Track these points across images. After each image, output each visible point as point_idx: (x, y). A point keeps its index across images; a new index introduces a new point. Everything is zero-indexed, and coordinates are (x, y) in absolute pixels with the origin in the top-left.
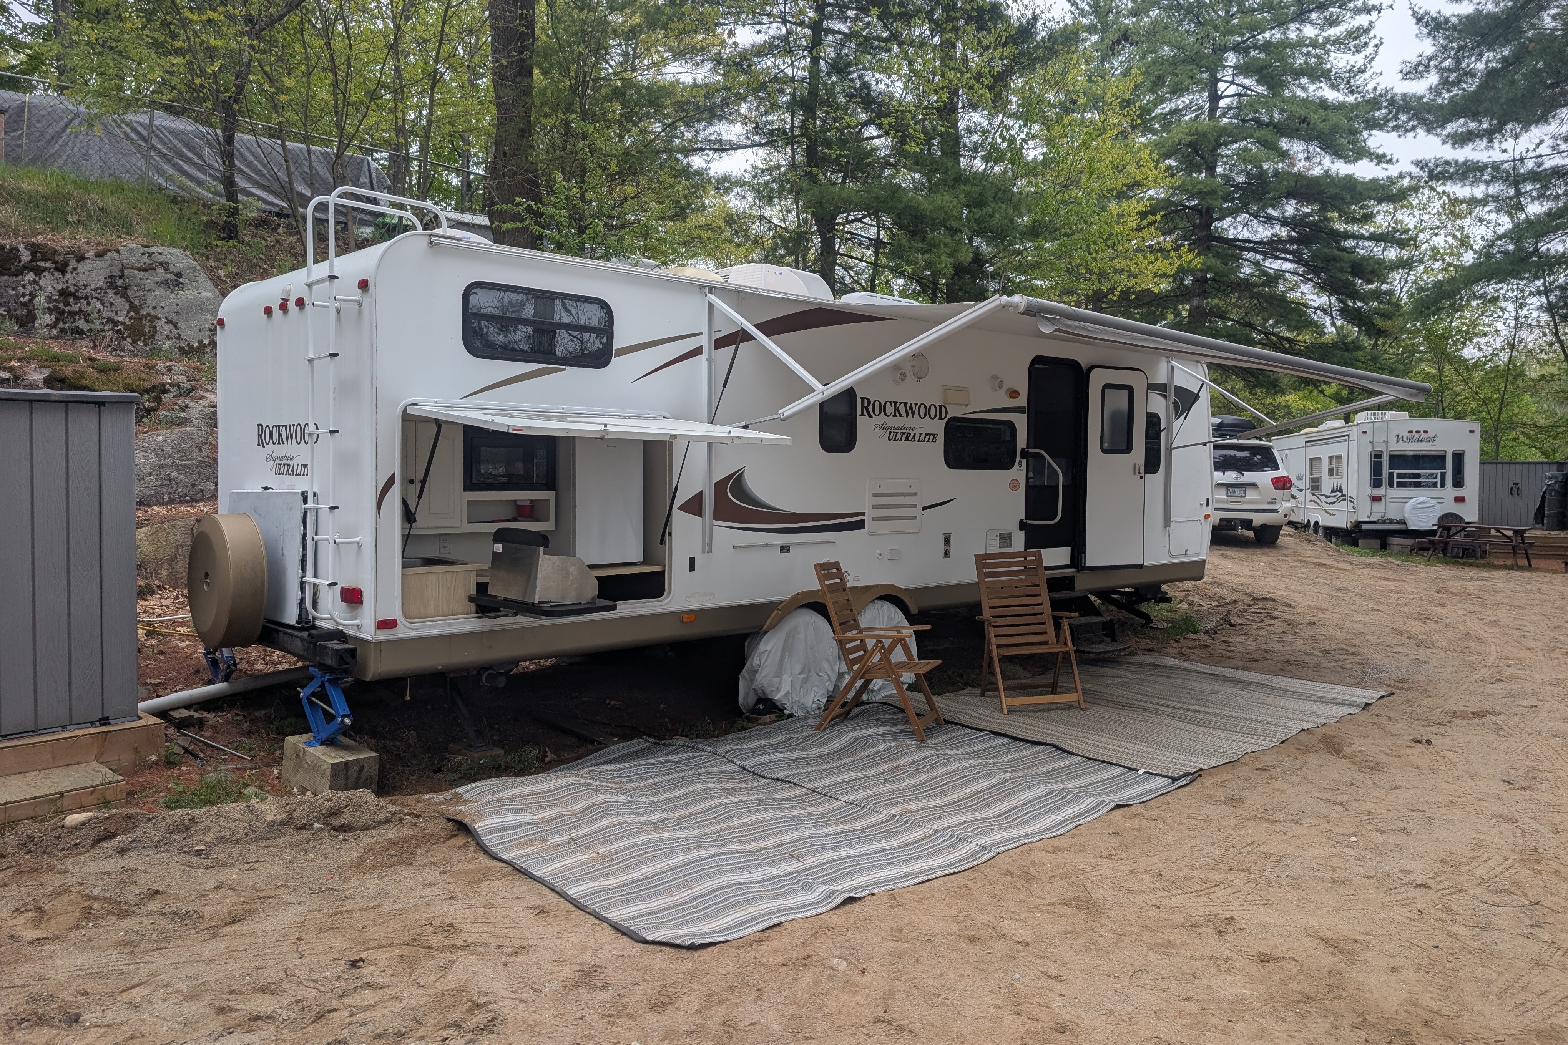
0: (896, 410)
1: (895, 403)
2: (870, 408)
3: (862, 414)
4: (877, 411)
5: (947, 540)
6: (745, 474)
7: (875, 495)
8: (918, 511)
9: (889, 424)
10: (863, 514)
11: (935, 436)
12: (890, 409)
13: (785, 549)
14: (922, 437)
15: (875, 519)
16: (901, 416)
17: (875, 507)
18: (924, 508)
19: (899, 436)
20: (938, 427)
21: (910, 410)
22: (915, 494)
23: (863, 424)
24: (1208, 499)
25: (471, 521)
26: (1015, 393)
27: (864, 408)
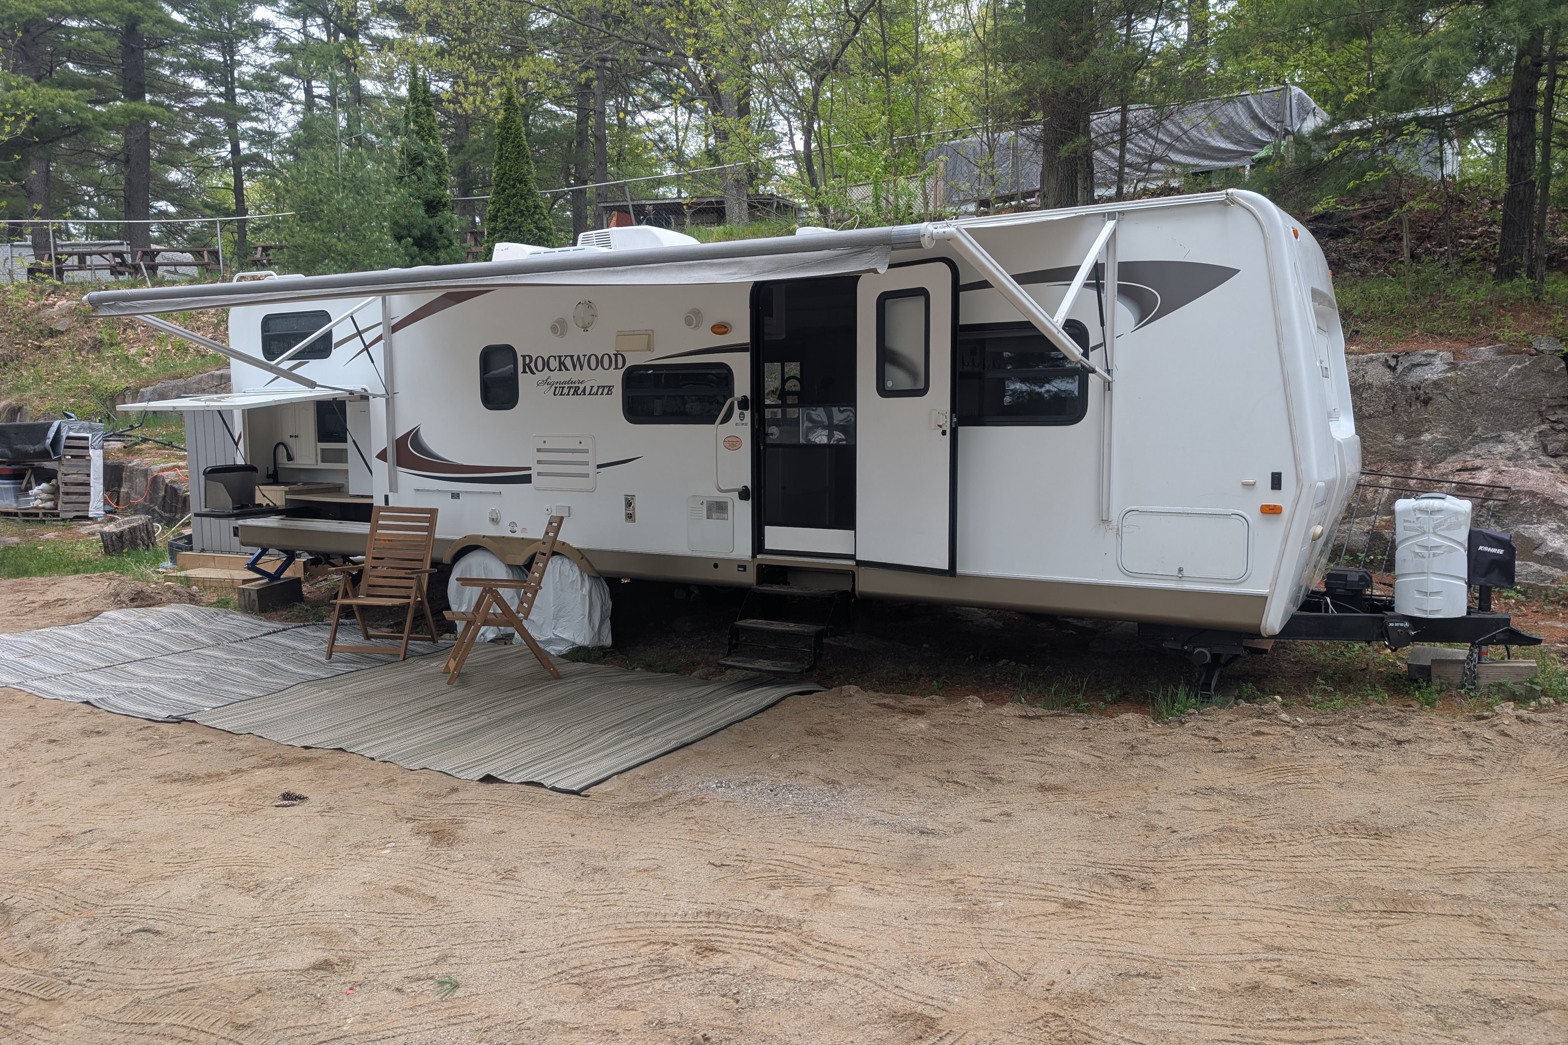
0: (562, 364)
1: (560, 357)
2: (532, 365)
3: (524, 372)
4: (540, 367)
5: (629, 504)
6: (421, 431)
7: (539, 450)
8: (591, 469)
9: (553, 379)
10: (530, 469)
11: (610, 388)
12: (554, 364)
13: (455, 496)
14: (594, 390)
15: (539, 474)
16: (567, 369)
17: (539, 462)
18: (599, 466)
19: (566, 391)
20: (615, 378)
21: (577, 363)
22: (586, 451)
23: (524, 380)
24: (1280, 474)
25: (323, 461)
26: (721, 329)
27: (524, 364)
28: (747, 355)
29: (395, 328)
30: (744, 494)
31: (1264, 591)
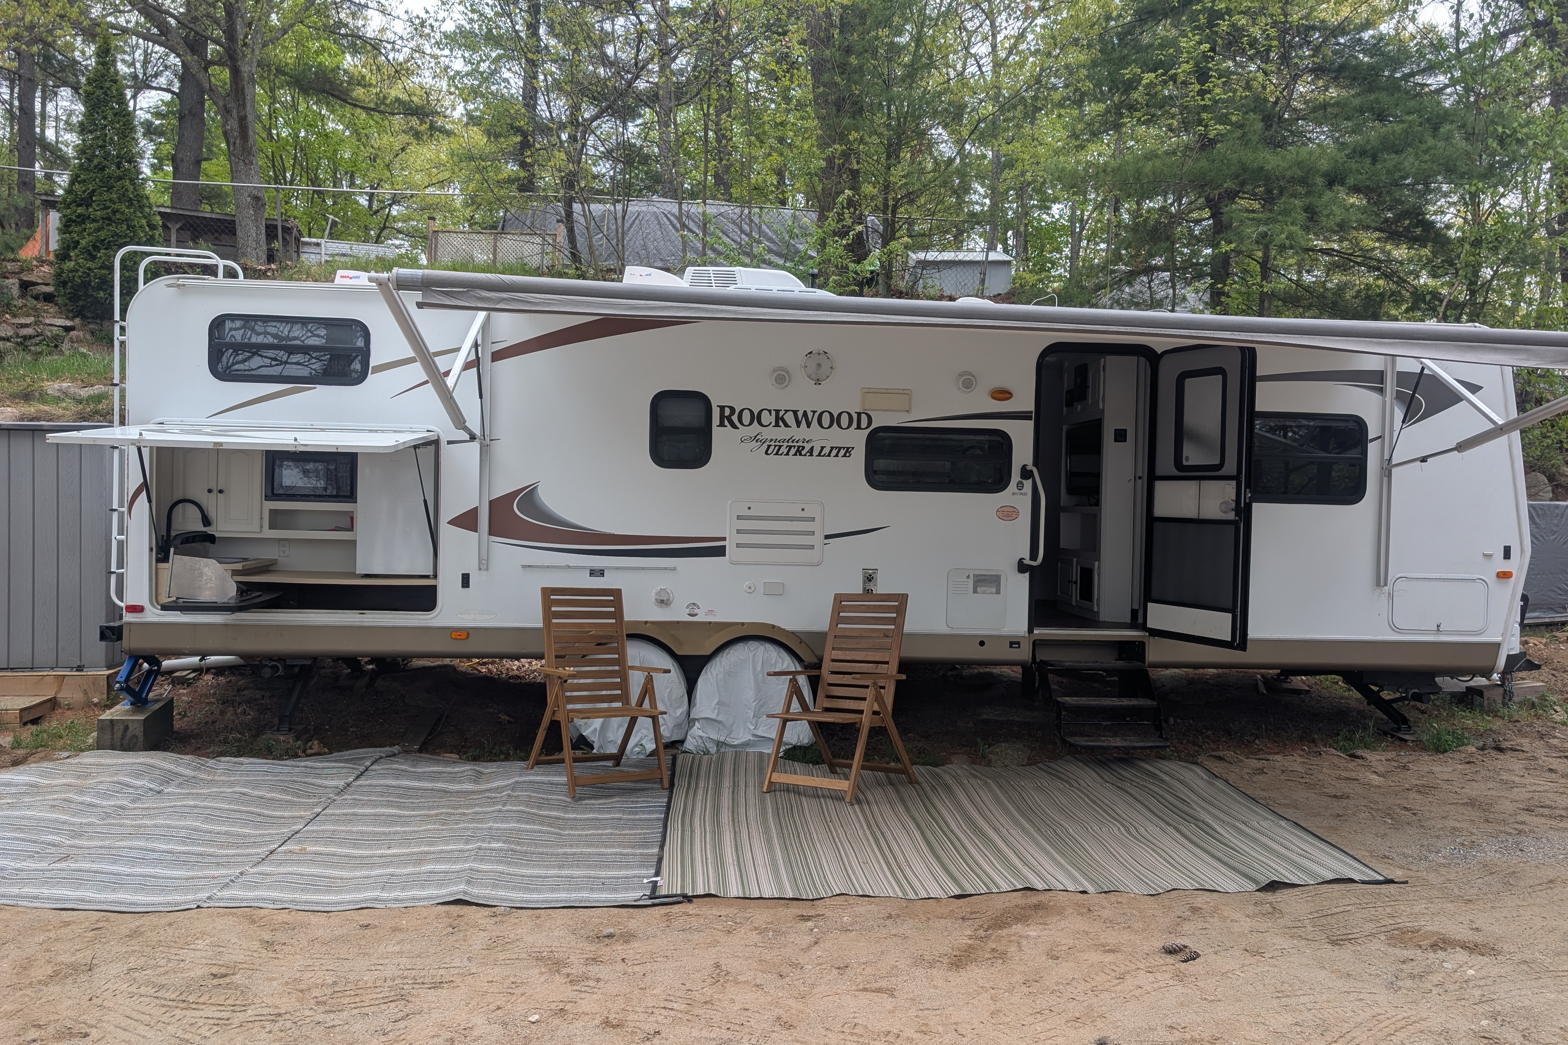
0: (779, 419)
1: (777, 411)
2: (735, 418)
3: (722, 424)
4: (746, 421)
5: (871, 578)
6: (539, 489)
7: (739, 518)
8: (817, 540)
9: (766, 436)
10: (724, 539)
11: (849, 449)
12: (766, 418)
13: (597, 572)
14: (826, 451)
15: (738, 545)
16: (786, 425)
17: (738, 532)
18: (827, 537)
19: (784, 450)
20: (858, 439)
21: (803, 419)
22: (811, 519)
23: (720, 436)
24: (1509, 547)
25: (272, 526)
26: (1003, 394)
27: (722, 416)
28: (1030, 425)
29: (497, 356)
30: (1022, 567)
31: (1498, 639)
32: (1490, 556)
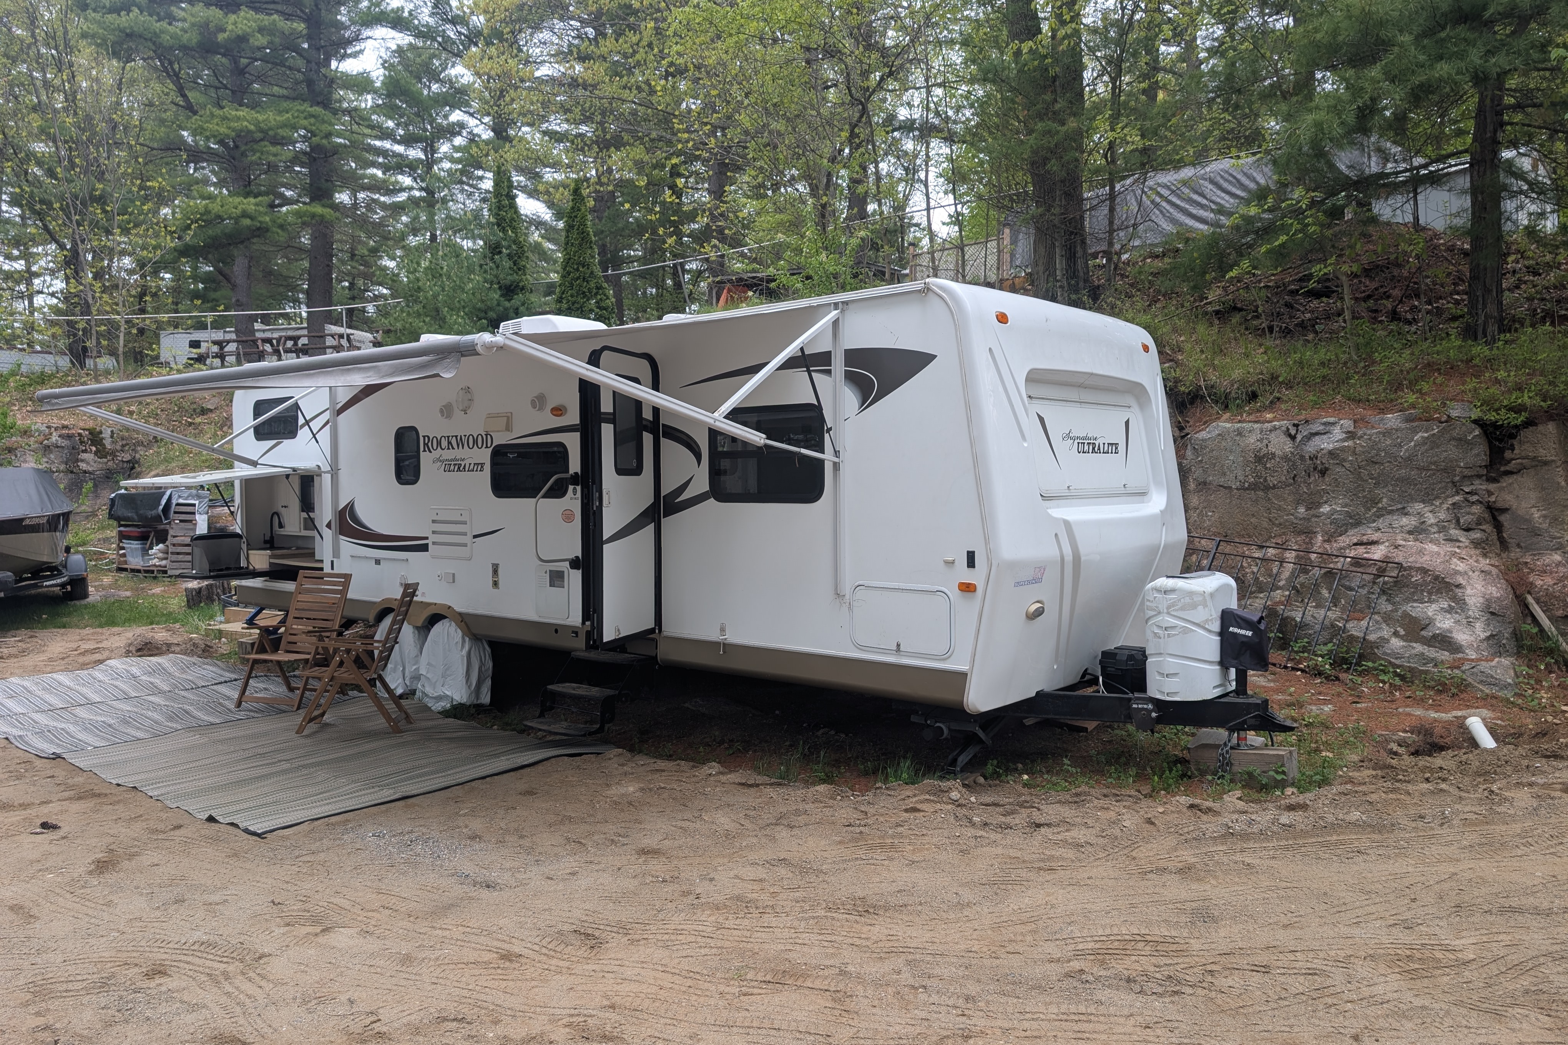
0: (450, 443)
1: (448, 437)
2: (430, 444)
3: (424, 450)
4: (435, 447)
5: (495, 571)
6: (355, 503)
7: (434, 521)
8: (468, 539)
9: (444, 457)
10: (427, 538)
11: (482, 465)
12: (444, 443)
13: (378, 562)
15: (434, 543)
16: (453, 448)
17: (434, 532)
18: (475, 537)
20: (484, 456)
21: (460, 442)
22: (465, 523)
23: (426, 458)
24: (973, 553)
25: (306, 529)
26: (558, 411)
27: (425, 444)
28: (577, 435)
29: (340, 412)
30: (575, 564)
31: (963, 667)
32: (953, 562)
